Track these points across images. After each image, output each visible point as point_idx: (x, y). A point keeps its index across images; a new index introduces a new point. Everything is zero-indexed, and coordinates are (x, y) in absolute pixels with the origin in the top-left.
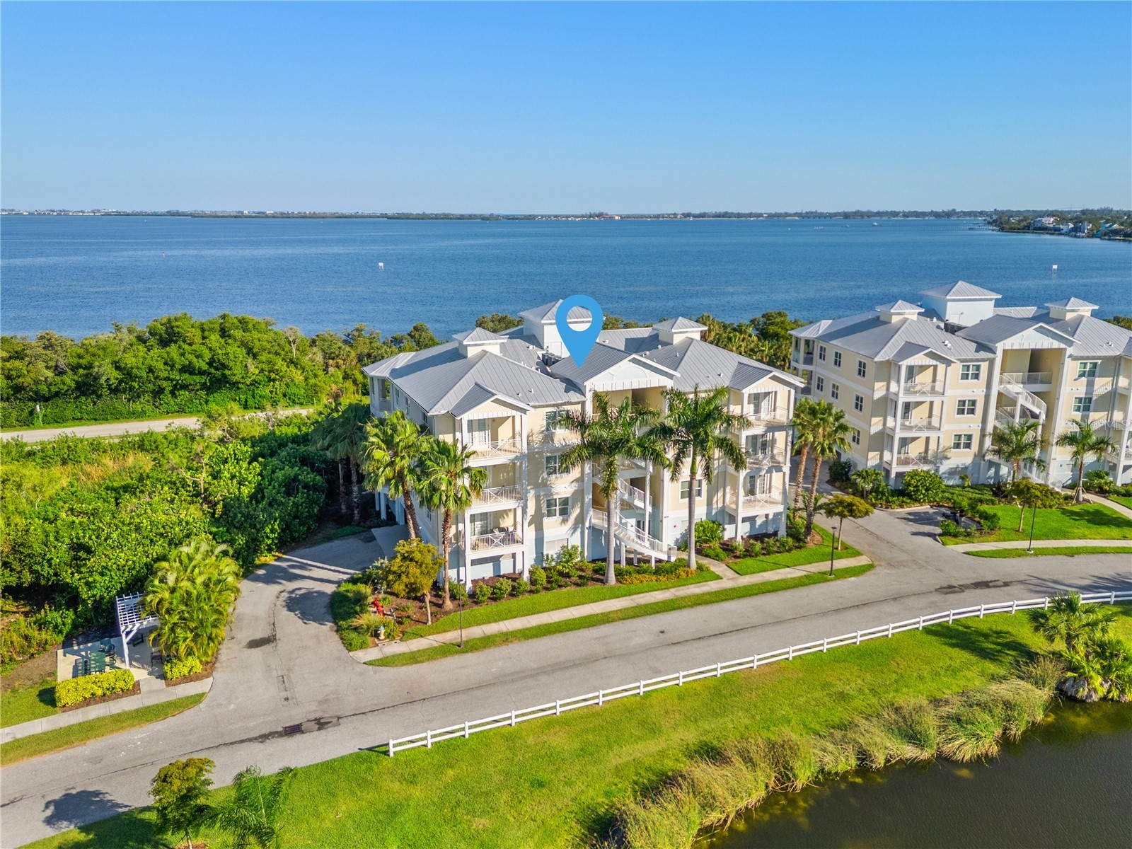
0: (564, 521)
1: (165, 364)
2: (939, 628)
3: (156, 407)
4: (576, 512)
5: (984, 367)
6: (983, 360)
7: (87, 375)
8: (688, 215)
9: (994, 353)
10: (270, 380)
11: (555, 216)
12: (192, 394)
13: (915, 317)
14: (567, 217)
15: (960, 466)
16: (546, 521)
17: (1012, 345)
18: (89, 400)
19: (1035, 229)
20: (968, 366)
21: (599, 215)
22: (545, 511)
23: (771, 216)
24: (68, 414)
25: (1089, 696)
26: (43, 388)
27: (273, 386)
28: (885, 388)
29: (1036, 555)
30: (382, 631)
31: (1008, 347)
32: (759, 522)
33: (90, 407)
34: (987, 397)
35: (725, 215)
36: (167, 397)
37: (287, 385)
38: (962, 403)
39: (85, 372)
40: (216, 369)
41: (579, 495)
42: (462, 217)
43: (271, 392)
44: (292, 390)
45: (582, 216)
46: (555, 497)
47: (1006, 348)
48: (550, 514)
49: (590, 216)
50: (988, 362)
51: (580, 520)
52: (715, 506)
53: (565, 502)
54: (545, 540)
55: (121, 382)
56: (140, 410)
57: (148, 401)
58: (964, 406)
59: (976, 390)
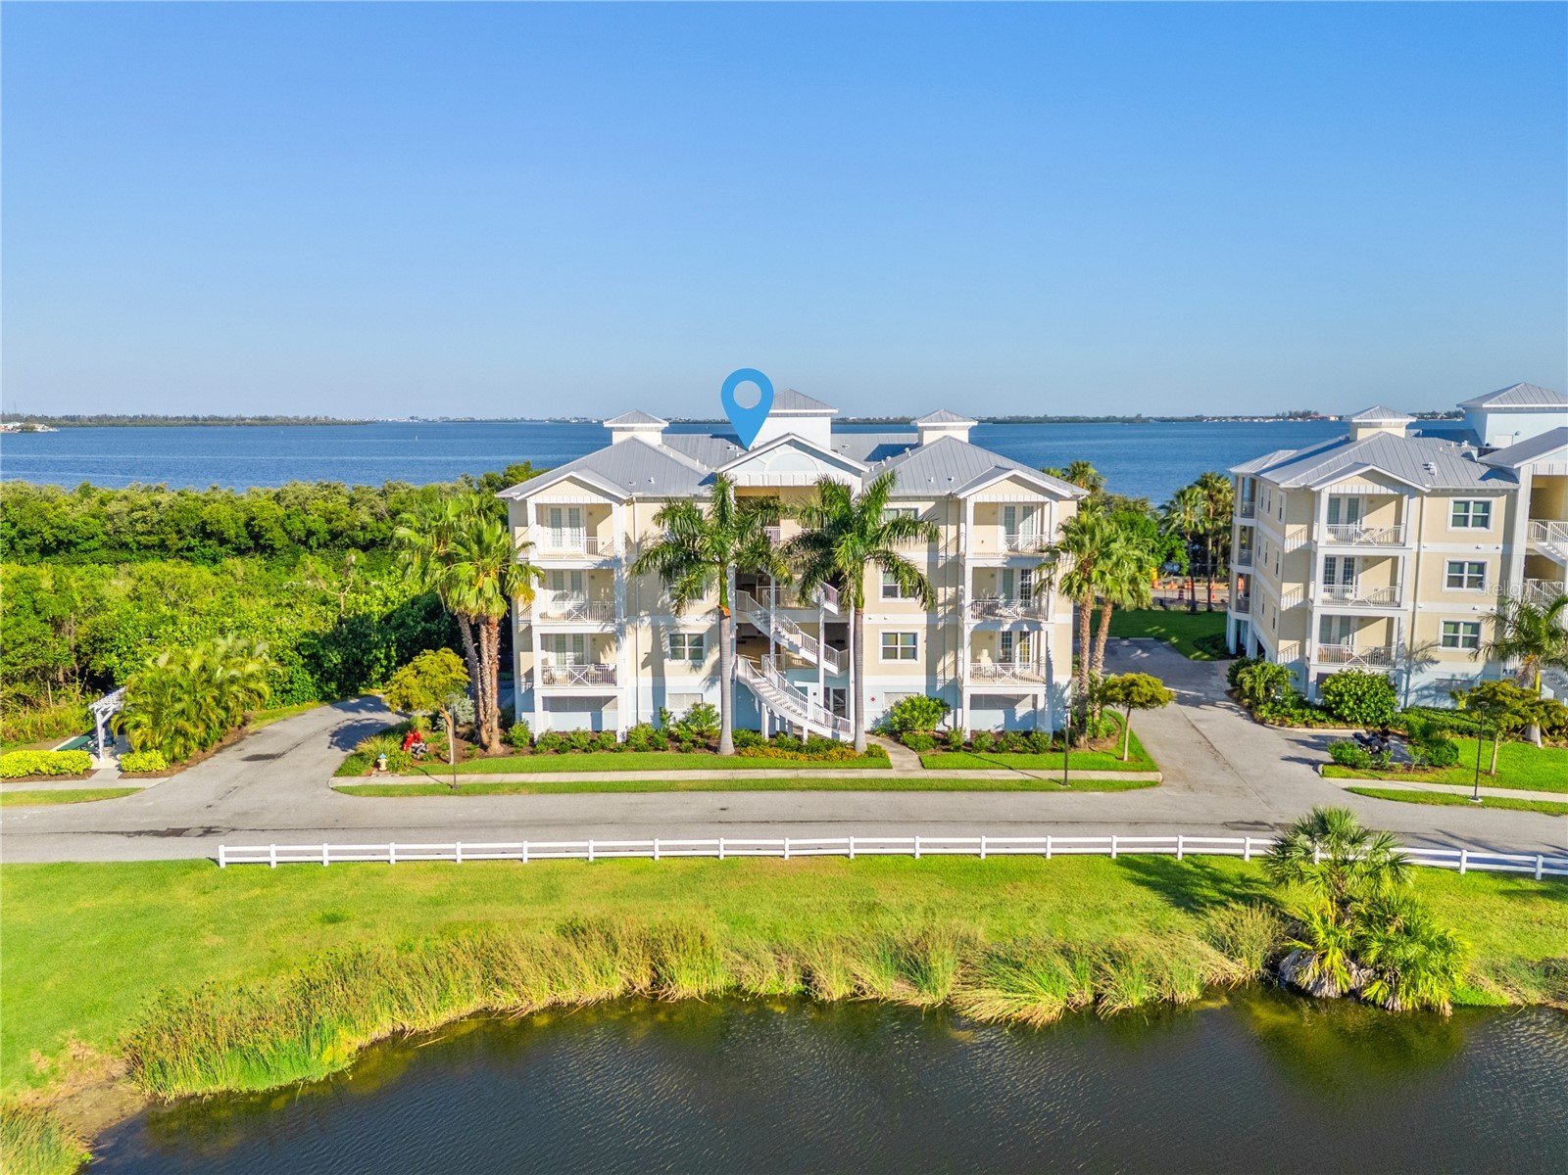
0: (696, 667)
2: (1150, 862)
4: (712, 658)
5: (1498, 505)
6: (1496, 493)
9: (1516, 481)
13: (1401, 433)
15: (1458, 677)
16: (669, 664)
17: (1551, 467)
20: (1467, 504)
21: (1305, 415)
22: (667, 649)
25: (1318, 985)
26: (360, 536)
28: (1304, 534)
29: (1482, 806)
30: (383, 761)
31: (1543, 471)
32: (1022, 710)
34: (1506, 559)
38: (1458, 567)
41: (716, 632)
46: (682, 631)
47: (1539, 473)
48: (676, 655)
50: (1504, 498)
51: (717, 670)
52: (940, 677)
53: (698, 640)
54: (668, 691)
58: (1462, 571)
59: (1484, 545)
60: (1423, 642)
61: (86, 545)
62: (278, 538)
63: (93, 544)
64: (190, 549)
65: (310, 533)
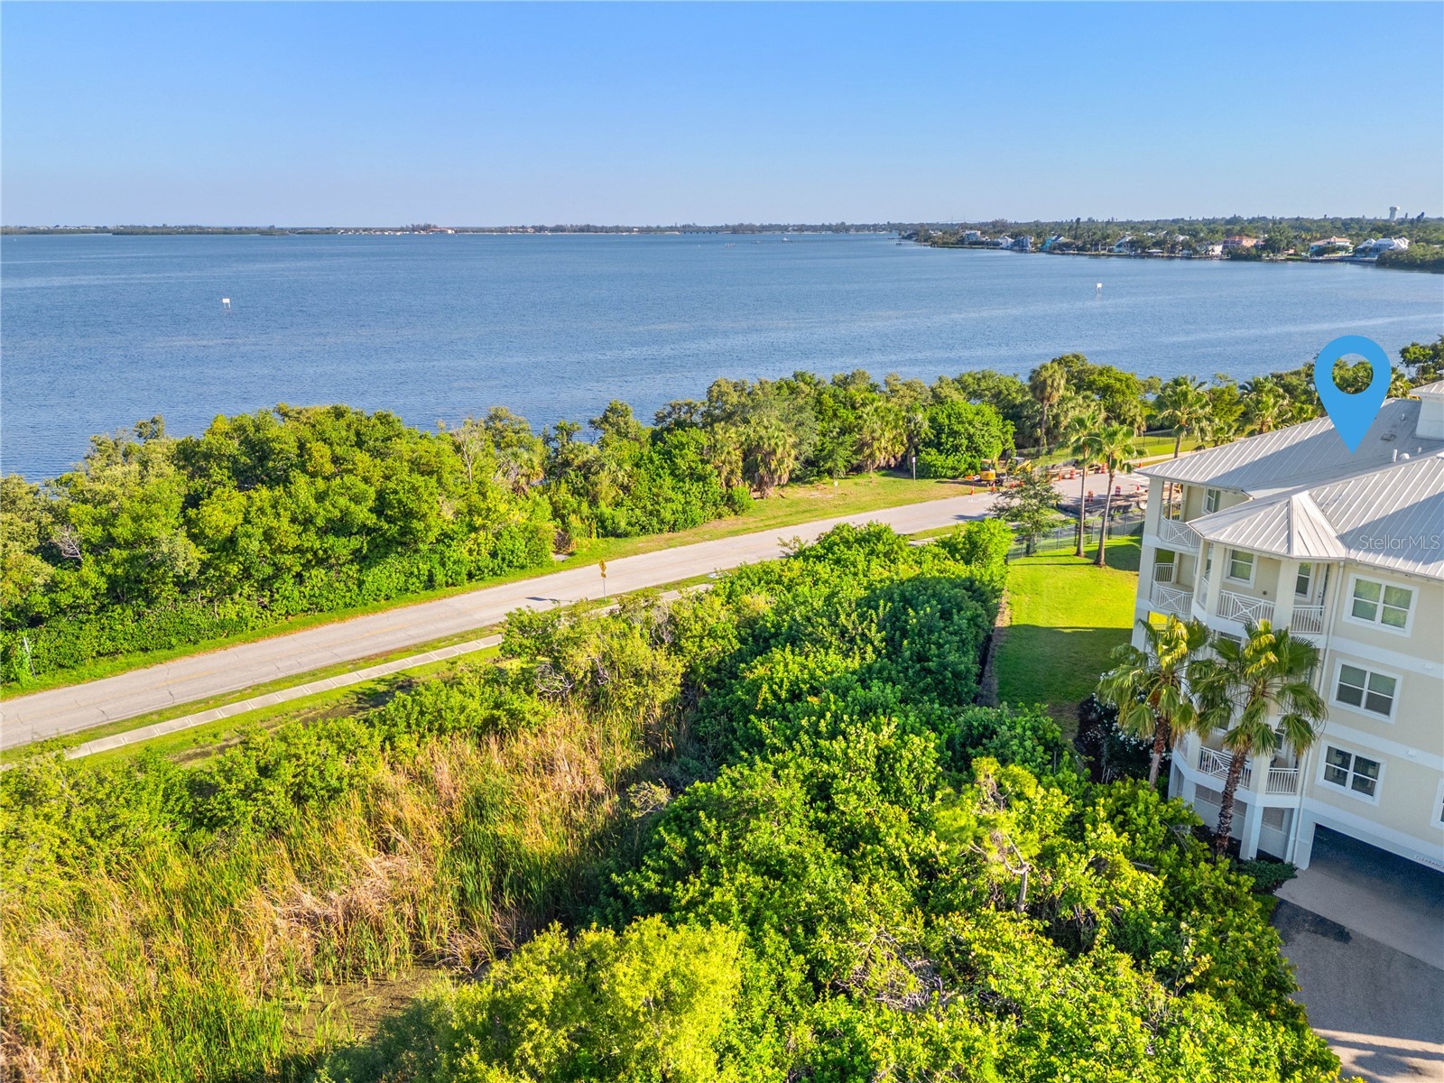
1: (293, 520)
3: (264, 607)
7: (132, 560)
8: (541, 229)
10: (473, 529)
11: (365, 230)
12: (332, 573)
14: (382, 230)
18: (129, 612)
19: (971, 243)
21: (426, 228)
23: (642, 230)
24: (86, 646)
27: (475, 540)
33: (131, 626)
35: (587, 229)
36: (287, 585)
37: (498, 536)
39: (125, 554)
40: (390, 520)
42: (226, 231)
43: (470, 552)
44: (505, 544)
45: (402, 229)
49: (414, 229)
55: (205, 566)
56: (235, 618)
57: (249, 597)
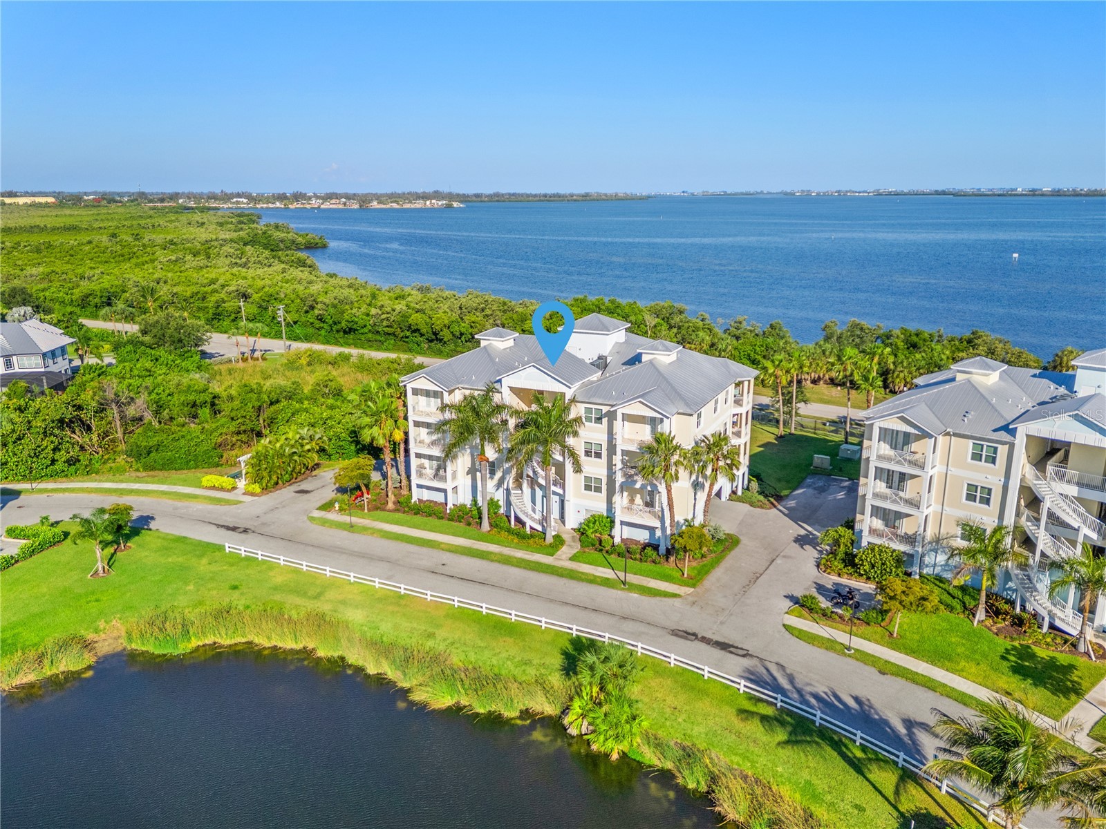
4: (499, 474)
5: (1002, 451)
6: (1001, 442)
9: (1015, 436)
17: (1039, 431)
20: (982, 446)
30: (337, 505)
31: (1034, 433)
34: (1006, 488)
38: (972, 488)
47: (1032, 433)
50: (1006, 447)
51: (502, 481)
58: (976, 492)
59: (990, 476)
60: (948, 533)
61: (362, 331)
62: (446, 334)
63: (365, 330)
64: (407, 337)
65: (462, 334)
